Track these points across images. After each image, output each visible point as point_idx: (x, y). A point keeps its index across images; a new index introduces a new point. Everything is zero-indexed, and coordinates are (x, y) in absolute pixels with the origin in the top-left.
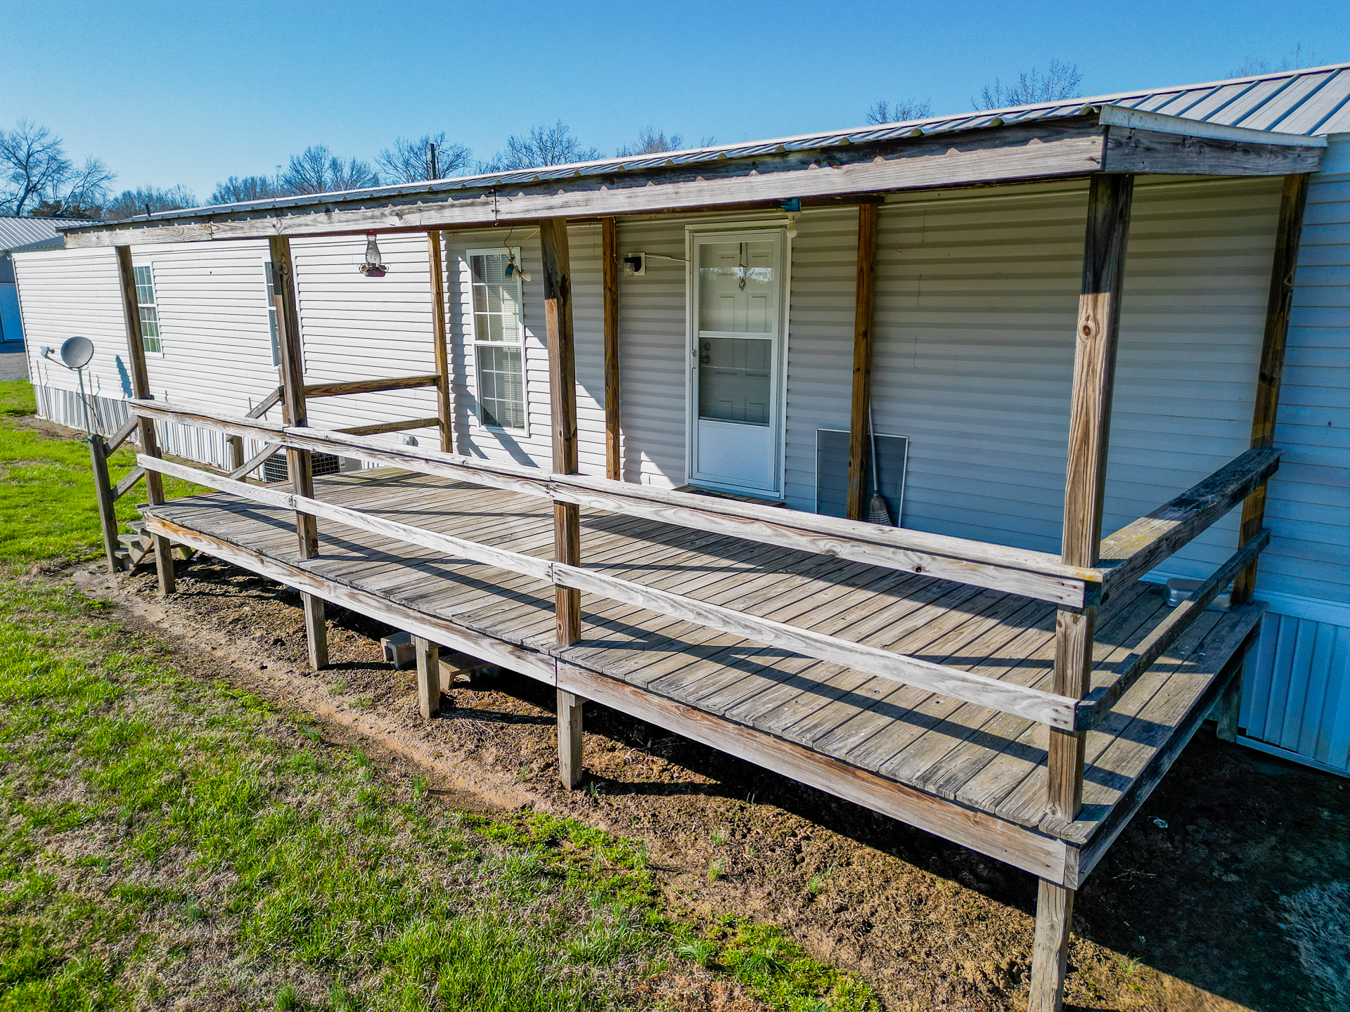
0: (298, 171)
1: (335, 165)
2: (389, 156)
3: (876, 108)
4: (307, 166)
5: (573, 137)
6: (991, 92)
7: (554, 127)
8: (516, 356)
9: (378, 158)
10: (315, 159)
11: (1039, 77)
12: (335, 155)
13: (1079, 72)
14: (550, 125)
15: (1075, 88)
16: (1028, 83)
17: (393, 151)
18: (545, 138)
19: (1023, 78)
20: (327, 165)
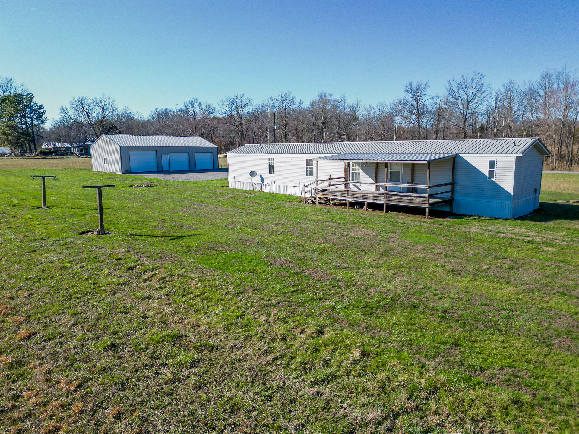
0: (186, 107)
1: (200, 105)
2: (223, 102)
3: (408, 84)
4: (190, 105)
5: (294, 96)
6: (451, 81)
7: (287, 92)
8: (359, 174)
9: (219, 103)
10: (193, 103)
11: (469, 76)
12: (200, 101)
13: (484, 74)
14: (285, 92)
15: (482, 80)
16: (465, 78)
17: (224, 100)
18: (283, 96)
19: (463, 76)
20: (197, 105)
